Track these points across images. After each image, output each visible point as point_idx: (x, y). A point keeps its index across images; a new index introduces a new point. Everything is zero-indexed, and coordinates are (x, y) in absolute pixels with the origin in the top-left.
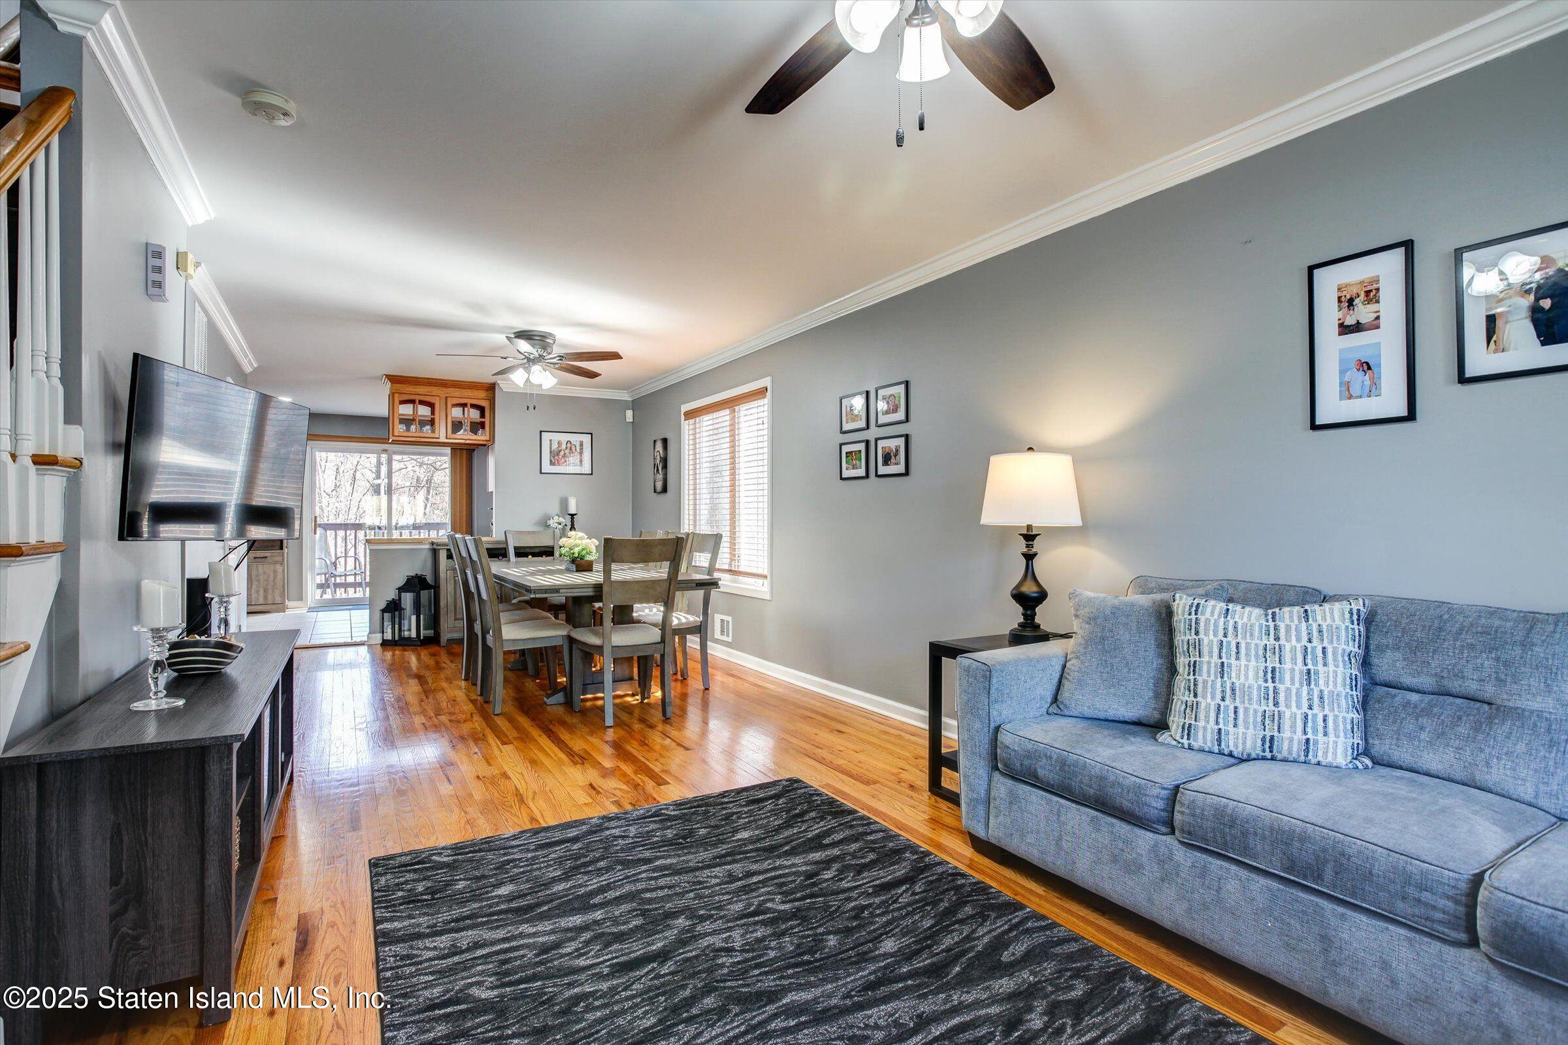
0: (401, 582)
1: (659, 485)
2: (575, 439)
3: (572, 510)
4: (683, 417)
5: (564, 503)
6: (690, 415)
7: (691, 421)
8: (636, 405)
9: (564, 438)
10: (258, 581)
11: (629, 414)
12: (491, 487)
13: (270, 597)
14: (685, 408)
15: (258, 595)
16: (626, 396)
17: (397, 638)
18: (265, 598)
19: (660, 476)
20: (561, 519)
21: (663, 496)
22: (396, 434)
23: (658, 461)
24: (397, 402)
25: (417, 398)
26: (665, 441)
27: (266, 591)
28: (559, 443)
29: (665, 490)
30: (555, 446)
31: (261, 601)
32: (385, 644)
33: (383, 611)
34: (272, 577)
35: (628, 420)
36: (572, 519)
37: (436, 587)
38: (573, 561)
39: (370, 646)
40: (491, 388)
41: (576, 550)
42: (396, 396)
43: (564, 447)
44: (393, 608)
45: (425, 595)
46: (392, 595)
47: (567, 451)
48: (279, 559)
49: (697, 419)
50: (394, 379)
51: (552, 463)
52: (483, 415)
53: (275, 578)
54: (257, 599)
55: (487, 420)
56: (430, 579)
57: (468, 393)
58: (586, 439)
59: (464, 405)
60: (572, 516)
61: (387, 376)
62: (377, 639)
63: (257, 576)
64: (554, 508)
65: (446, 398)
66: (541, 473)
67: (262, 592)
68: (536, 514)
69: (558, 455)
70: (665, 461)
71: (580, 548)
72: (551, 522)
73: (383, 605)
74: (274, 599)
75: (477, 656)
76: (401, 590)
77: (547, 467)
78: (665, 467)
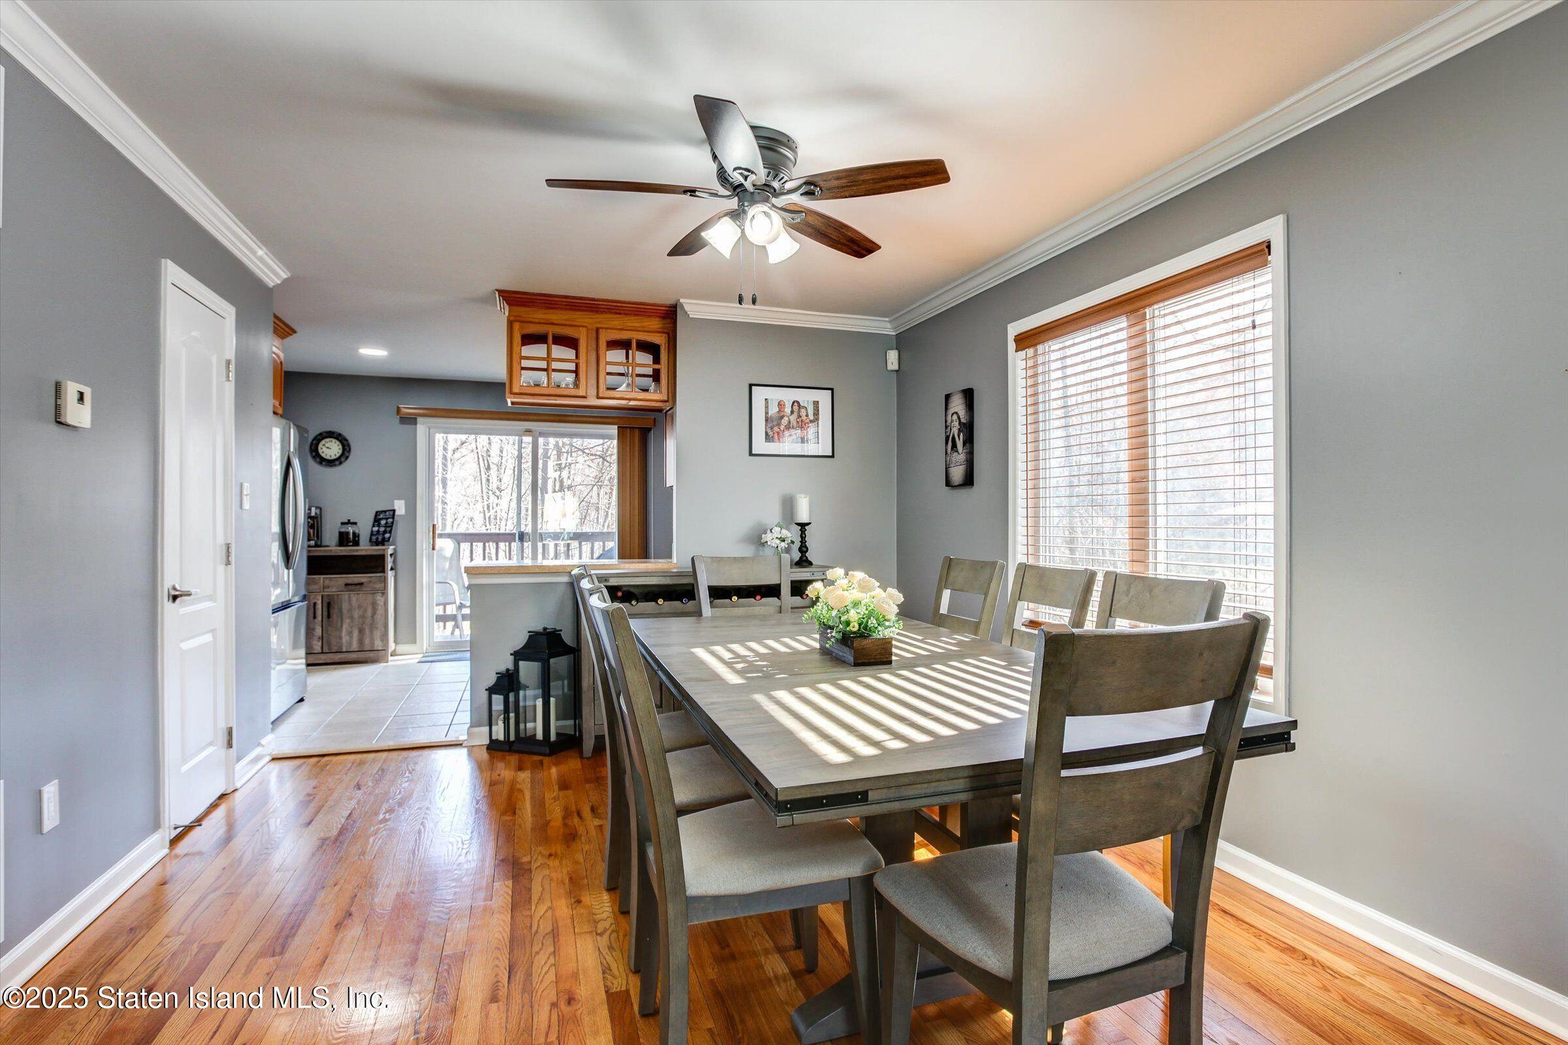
0: (520, 641)
1: (957, 474)
2: (806, 397)
3: (804, 518)
4: (1012, 346)
5: (789, 505)
6: (1026, 340)
7: (1030, 352)
8: (902, 341)
9: (789, 396)
10: (352, 618)
11: (893, 357)
12: (671, 480)
13: (367, 641)
14: (1014, 329)
15: (351, 637)
16: (884, 327)
17: (512, 738)
18: (361, 641)
19: (960, 457)
20: (785, 533)
21: (964, 493)
22: (516, 390)
23: (955, 431)
24: (517, 339)
25: (551, 330)
26: (968, 395)
27: (361, 631)
28: (781, 405)
29: (968, 480)
30: (773, 410)
31: (355, 646)
32: (494, 746)
33: (492, 691)
34: (369, 613)
35: (890, 367)
36: (803, 531)
37: (575, 652)
38: (846, 639)
39: (471, 749)
40: (670, 314)
41: (854, 616)
42: (517, 326)
43: (788, 410)
44: (507, 684)
45: (560, 664)
46: (507, 663)
47: (793, 418)
48: (379, 586)
49: (1040, 348)
50: (513, 299)
51: (768, 438)
52: (657, 360)
53: (374, 614)
54: (350, 644)
55: (663, 367)
56: (568, 638)
57: (633, 322)
58: (824, 398)
59: (625, 345)
60: (803, 526)
61: (501, 292)
62: (482, 737)
63: (350, 610)
64: (772, 514)
65: (597, 330)
66: (751, 454)
67: (356, 634)
68: (743, 524)
69: (779, 425)
70: (968, 429)
71: (863, 610)
72: (768, 537)
73: (491, 680)
74: (373, 644)
75: (629, 880)
76: (518, 655)
77: (760, 445)
78: (969, 440)
